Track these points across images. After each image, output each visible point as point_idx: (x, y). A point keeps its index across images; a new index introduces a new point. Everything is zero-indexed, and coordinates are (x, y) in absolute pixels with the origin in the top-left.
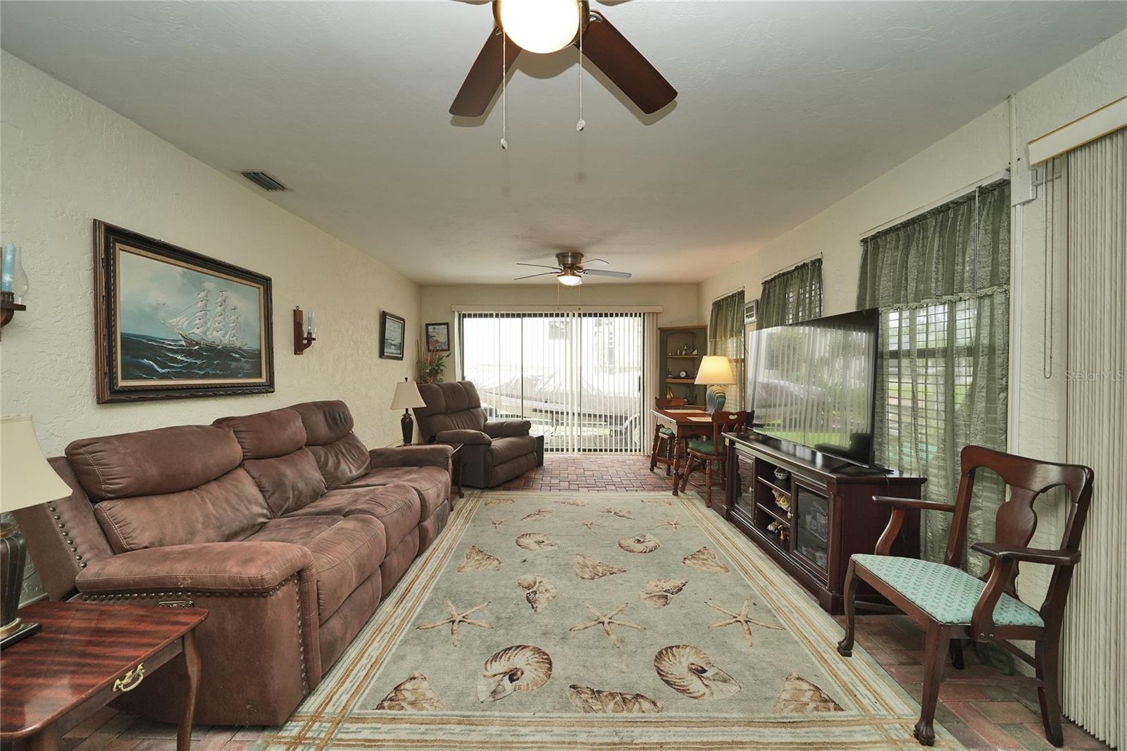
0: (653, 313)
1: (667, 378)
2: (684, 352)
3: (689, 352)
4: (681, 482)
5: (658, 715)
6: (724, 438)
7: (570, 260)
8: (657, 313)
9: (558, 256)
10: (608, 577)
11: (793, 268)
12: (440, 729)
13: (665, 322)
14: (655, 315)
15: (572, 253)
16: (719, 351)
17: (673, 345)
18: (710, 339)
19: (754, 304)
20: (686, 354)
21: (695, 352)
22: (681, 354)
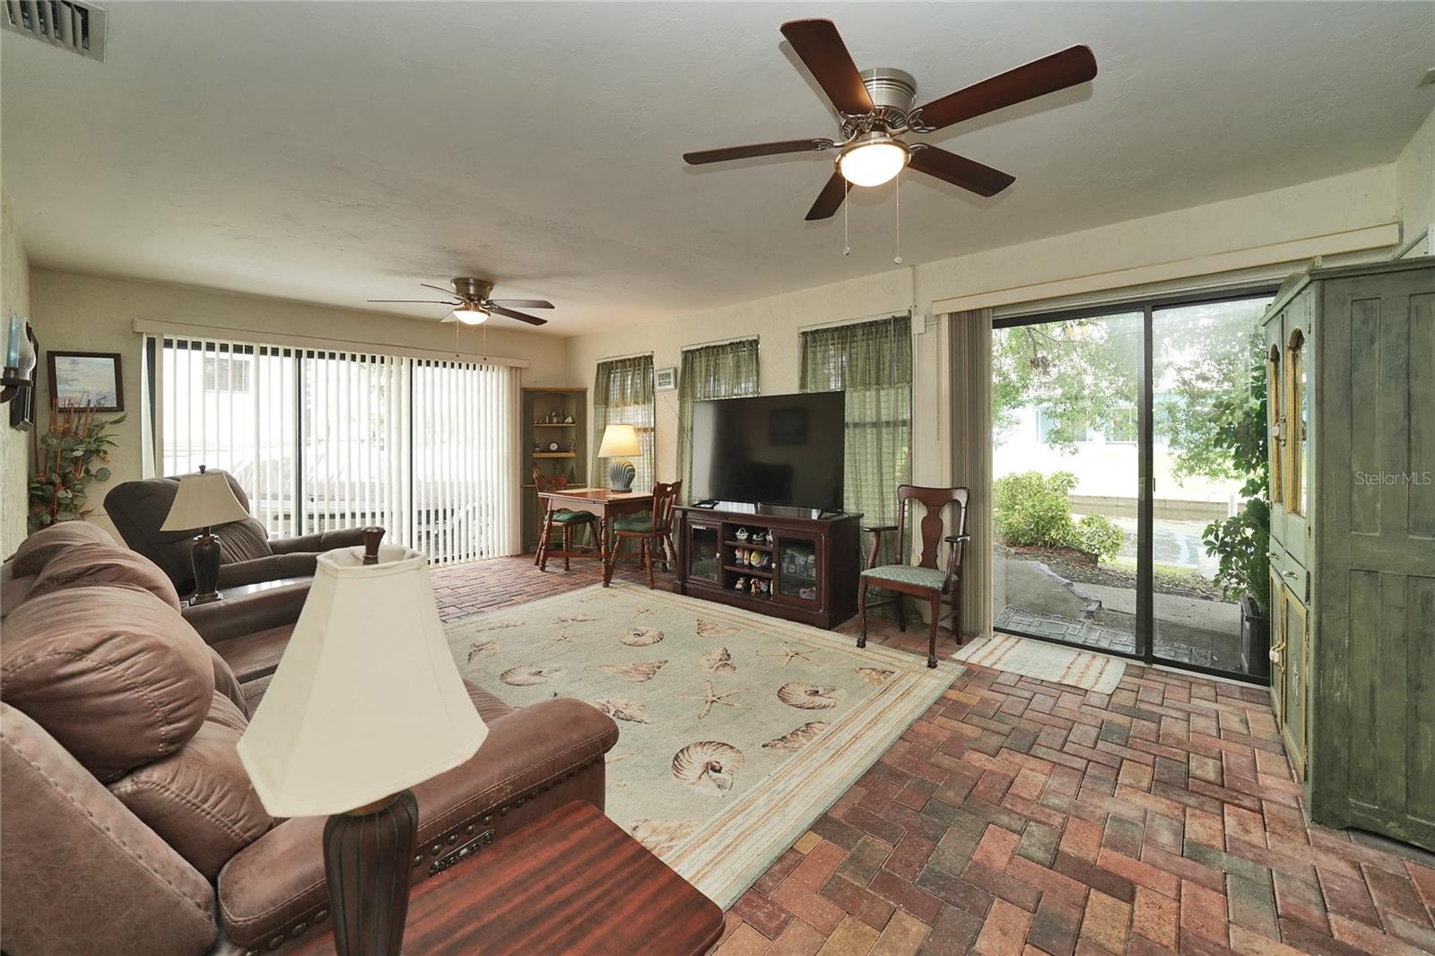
5: (831, 726)
7: (472, 290)
8: (521, 368)
9: (457, 281)
10: (659, 672)
11: (728, 343)
12: (727, 831)
15: (475, 280)
17: (539, 410)
19: (672, 371)
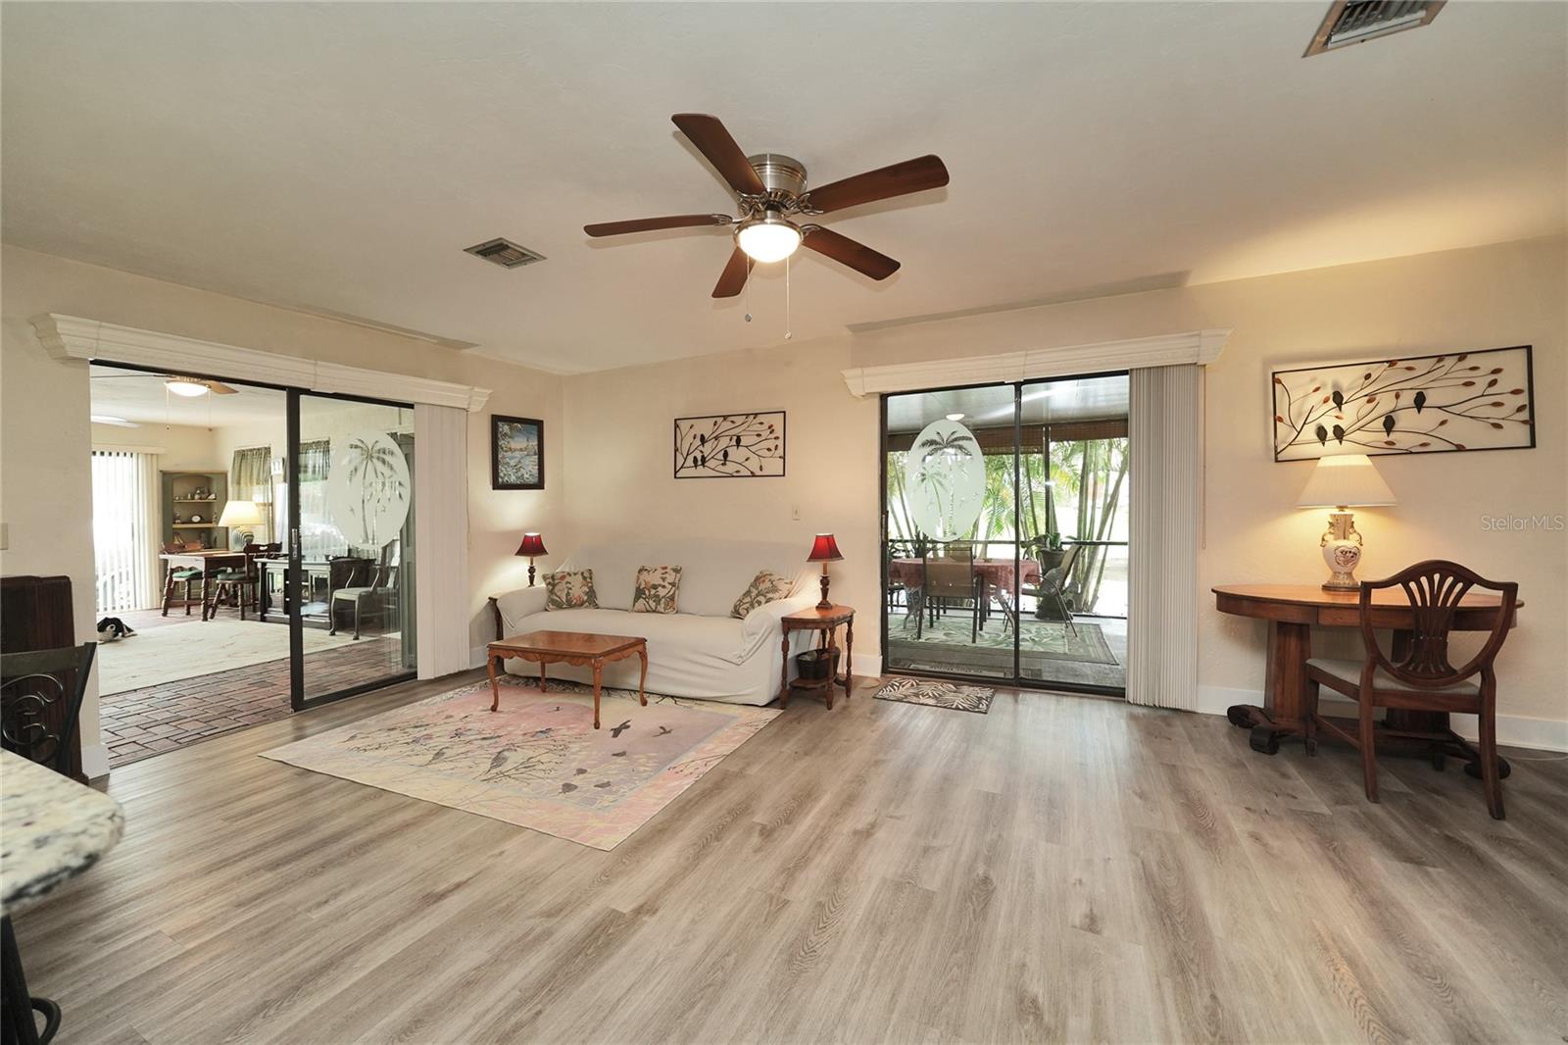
0: (152, 455)
1: (174, 523)
2: (197, 497)
3: (204, 496)
4: (210, 611)
6: (256, 563)
13: (171, 465)
14: (155, 457)
16: (243, 495)
18: (232, 483)
20: (200, 499)
21: (213, 496)
22: (193, 498)
